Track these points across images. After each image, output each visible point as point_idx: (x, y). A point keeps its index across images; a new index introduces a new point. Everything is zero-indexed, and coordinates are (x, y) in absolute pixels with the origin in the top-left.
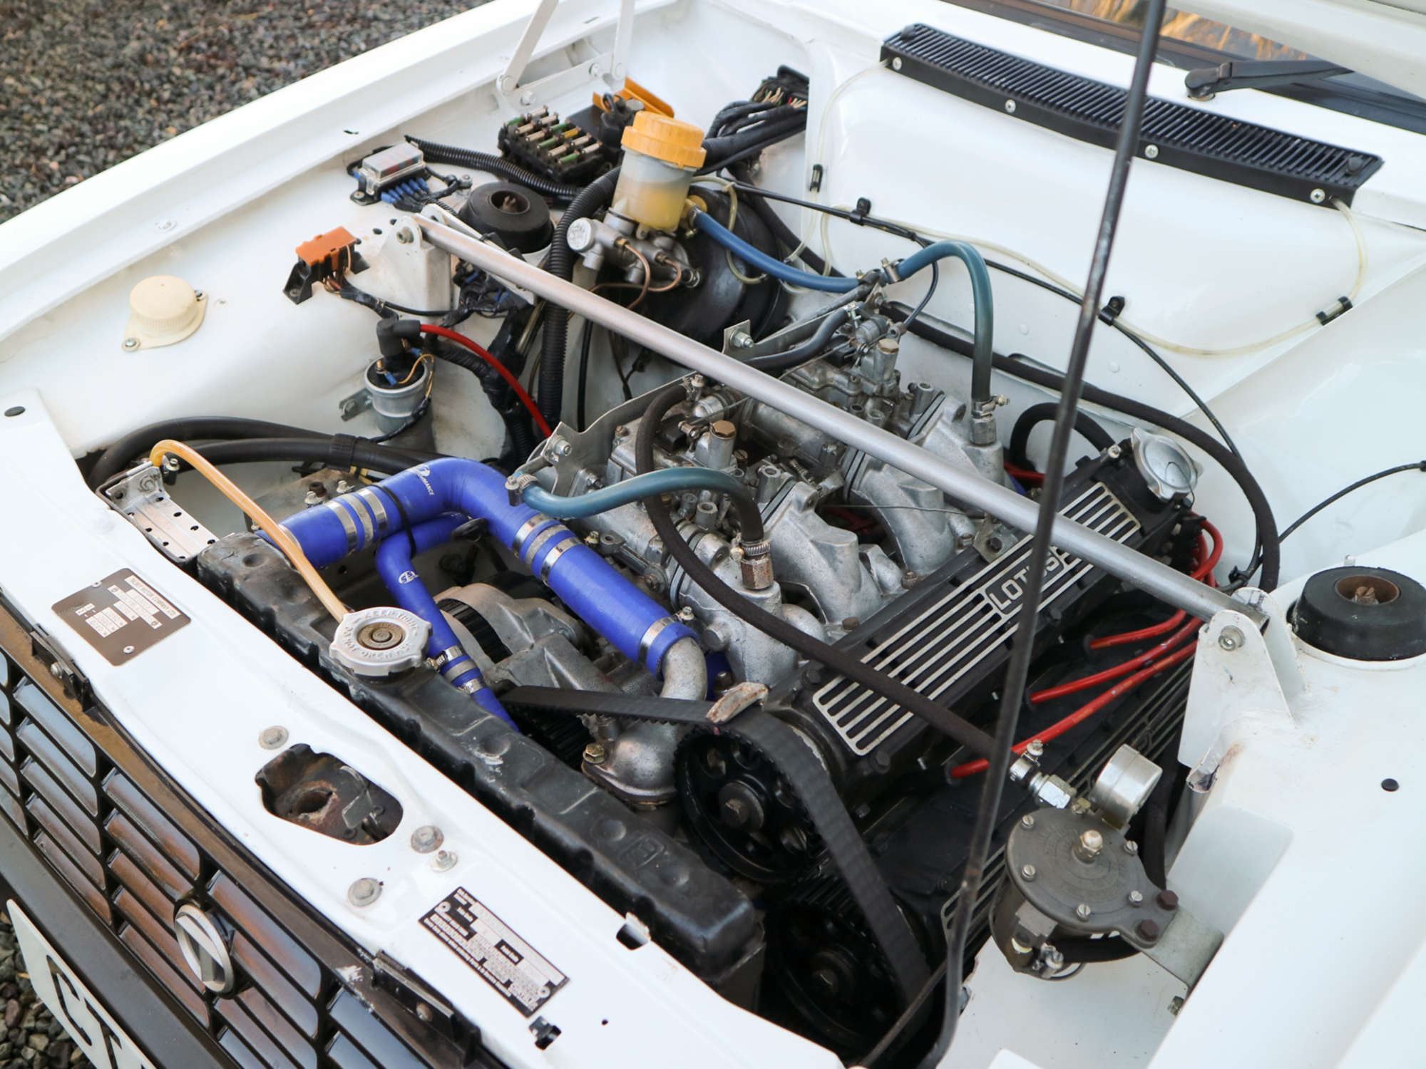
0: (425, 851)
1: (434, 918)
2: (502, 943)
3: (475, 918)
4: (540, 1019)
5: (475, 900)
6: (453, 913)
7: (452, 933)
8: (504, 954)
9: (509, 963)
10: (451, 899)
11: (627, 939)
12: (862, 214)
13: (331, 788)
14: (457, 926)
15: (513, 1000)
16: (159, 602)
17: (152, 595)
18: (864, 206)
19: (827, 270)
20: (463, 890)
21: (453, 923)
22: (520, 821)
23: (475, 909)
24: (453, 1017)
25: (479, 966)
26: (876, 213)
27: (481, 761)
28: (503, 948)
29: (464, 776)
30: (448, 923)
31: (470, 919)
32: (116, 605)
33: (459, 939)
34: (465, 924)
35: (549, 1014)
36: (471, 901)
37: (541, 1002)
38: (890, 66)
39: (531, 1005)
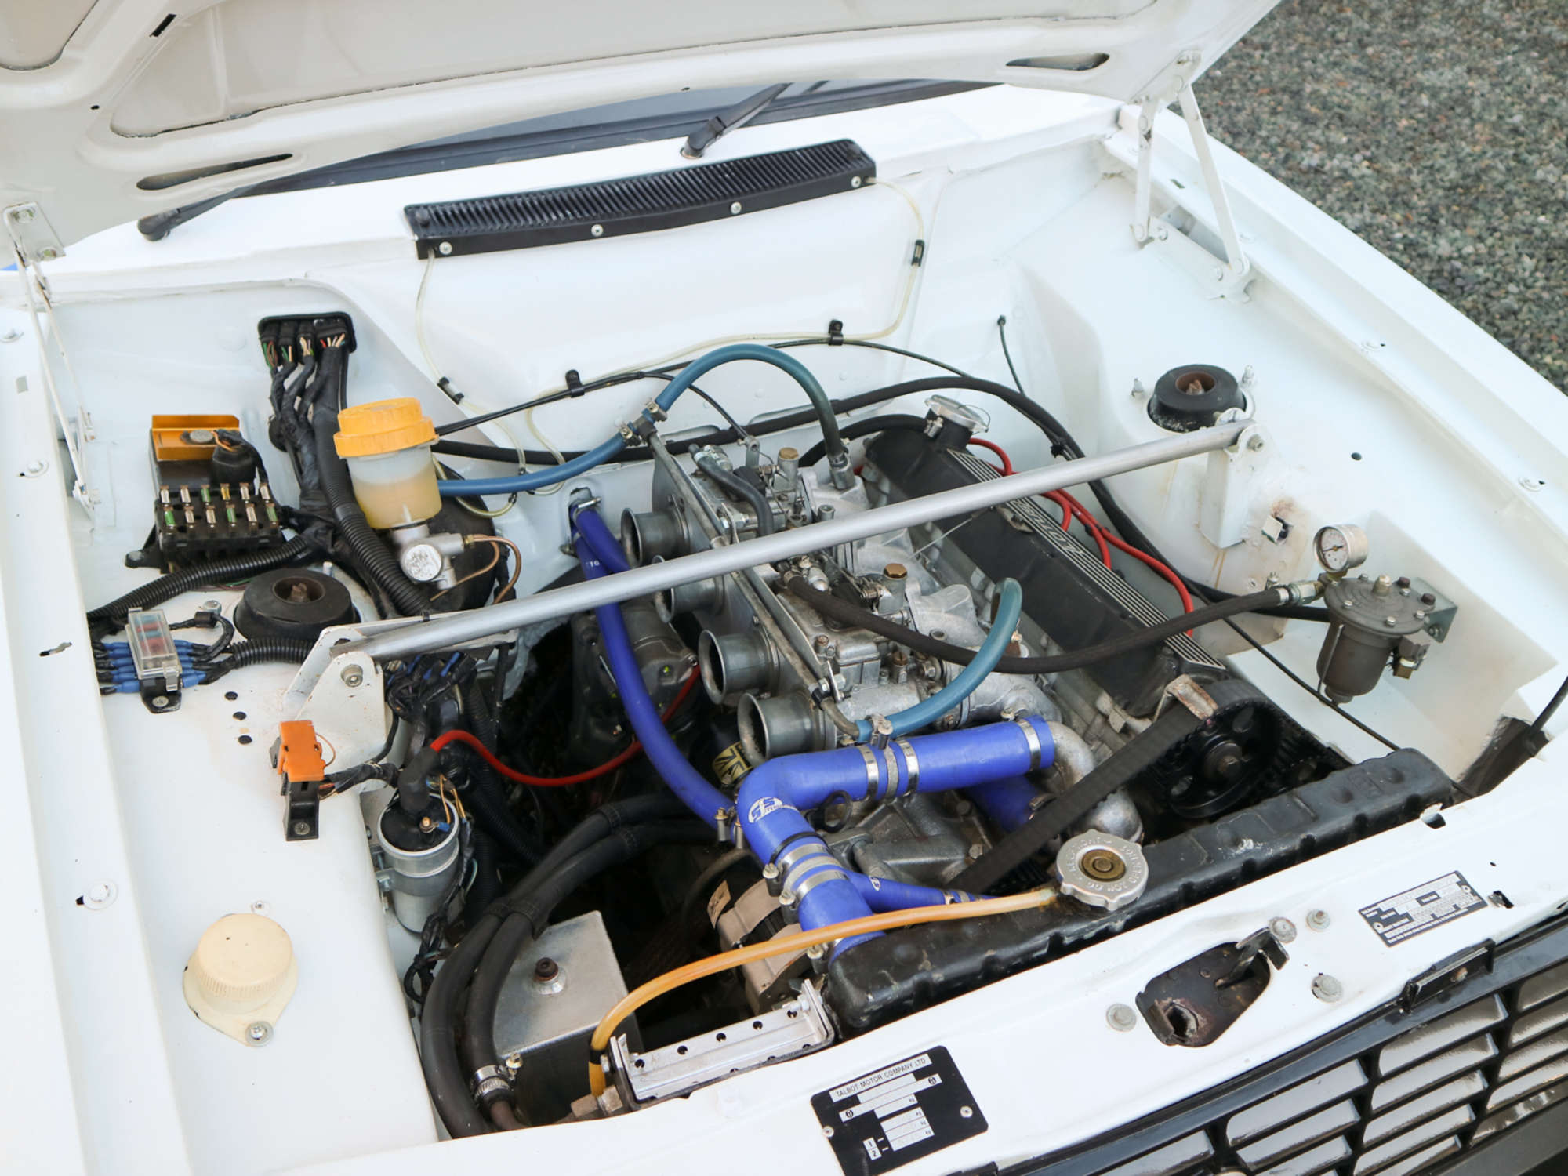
0: (1296, 933)
1: (1388, 935)
2: (1419, 900)
3: (1392, 910)
4: (1489, 898)
5: (1375, 905)
6: (1386, 923)
7: (1405, 928)
8: (1429, 902)
9: (1438, 901)
10: (1371, 921)
11: (1437, 823)
12: (575, 386)
13: (1169, 1000)
14: (1398, 923)
15: (1472, 909)
16: (897, 1070)
17: (880, 1077)
18: (572, 378)
19: (561, 458)
20: (1363, 910)
21: (1395, 925)
22: (1311, 850)
23: (1384, 907)
24: (1486, 948)
25: (1437, 921)
26: (585, 378)
27: (1247, 852)
28: (1424, 901)
29: (1252, 872)
30: (1395, 928)
31: (1393, 913)
32: (879, 1115)
33: (1411, 925)
34: (1398, 917)
35: (1486, 893)
36: (1374, 908)
37: (1474, 893)
38: (439, 255)
39: (1475, 901)
